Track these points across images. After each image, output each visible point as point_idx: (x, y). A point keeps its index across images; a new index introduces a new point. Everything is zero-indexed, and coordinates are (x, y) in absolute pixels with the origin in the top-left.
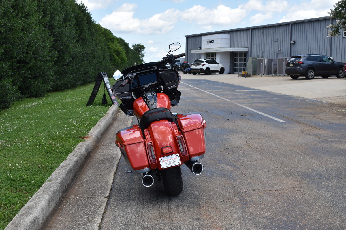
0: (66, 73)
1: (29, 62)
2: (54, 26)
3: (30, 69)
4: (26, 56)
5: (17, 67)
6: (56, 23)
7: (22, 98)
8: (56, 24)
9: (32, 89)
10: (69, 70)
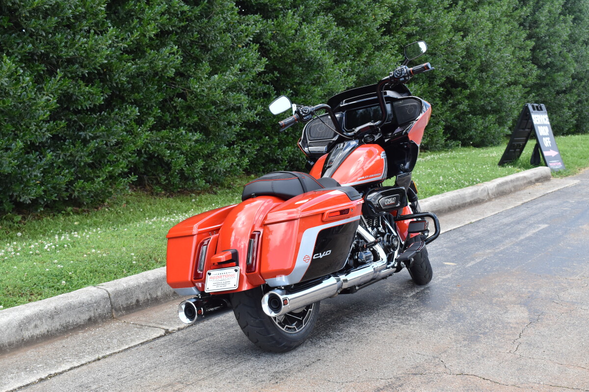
0: (561, 106)
1: (469, 86)
2: (539, 21)
3: (472, 96)
4: (463, 74)
5: (439, 93)
6: (543, 17)
7: (451, 146)
8: (543, 19)
9: (472, 132)
10: (567, 100)
